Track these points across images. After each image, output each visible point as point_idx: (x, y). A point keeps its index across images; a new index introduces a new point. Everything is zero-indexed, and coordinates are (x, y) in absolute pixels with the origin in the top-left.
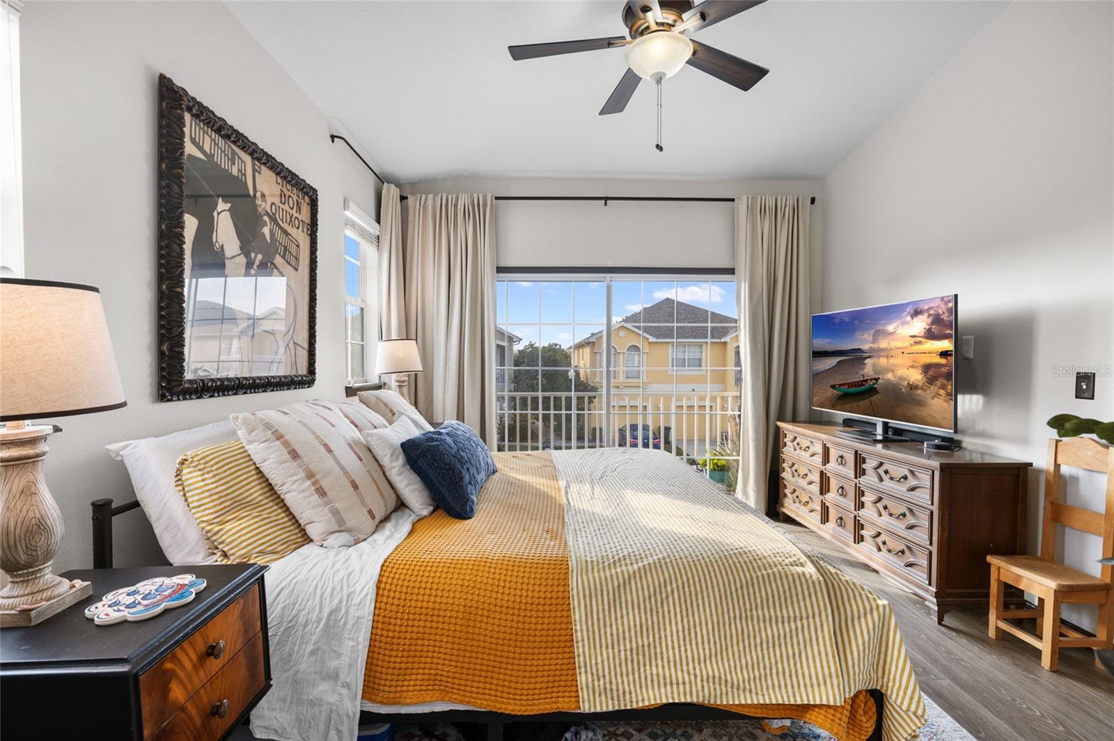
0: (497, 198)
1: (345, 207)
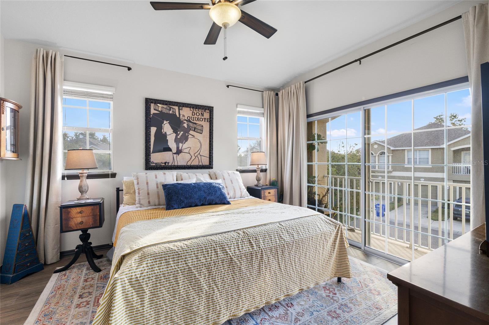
0: (305, 82)
1: (237, 107)
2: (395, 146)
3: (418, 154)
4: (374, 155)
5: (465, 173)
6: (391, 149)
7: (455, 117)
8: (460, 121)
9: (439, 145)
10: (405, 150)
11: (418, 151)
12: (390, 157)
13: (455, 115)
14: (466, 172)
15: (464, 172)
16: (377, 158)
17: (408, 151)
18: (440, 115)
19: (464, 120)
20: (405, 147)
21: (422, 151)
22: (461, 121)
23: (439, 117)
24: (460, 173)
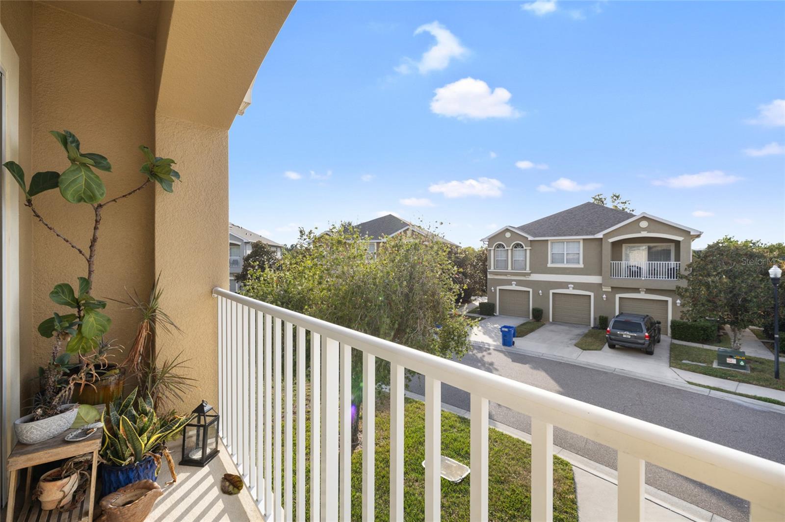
2: (535, 235)
3: (565, 247)
4: (506, 248)
5: (626, 276)
6: (529, 239)
7: (618, 197)
8: (623, 203)
9: (594, 234)
10: (547, 240)
11: (565, 243)
12: (528, 252)
13: (617, 195)
14: (628, 274)
15: (625, 274)
16: (510, 252)
17: (552, 243)
18: (599, 194)
19: (629, 202)
20: (548, 236)
21: (571, 243)
22: (625, 203)
23: (597, 197)
24: (620, 276)
